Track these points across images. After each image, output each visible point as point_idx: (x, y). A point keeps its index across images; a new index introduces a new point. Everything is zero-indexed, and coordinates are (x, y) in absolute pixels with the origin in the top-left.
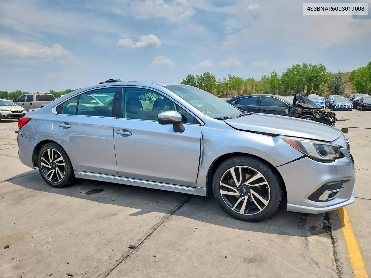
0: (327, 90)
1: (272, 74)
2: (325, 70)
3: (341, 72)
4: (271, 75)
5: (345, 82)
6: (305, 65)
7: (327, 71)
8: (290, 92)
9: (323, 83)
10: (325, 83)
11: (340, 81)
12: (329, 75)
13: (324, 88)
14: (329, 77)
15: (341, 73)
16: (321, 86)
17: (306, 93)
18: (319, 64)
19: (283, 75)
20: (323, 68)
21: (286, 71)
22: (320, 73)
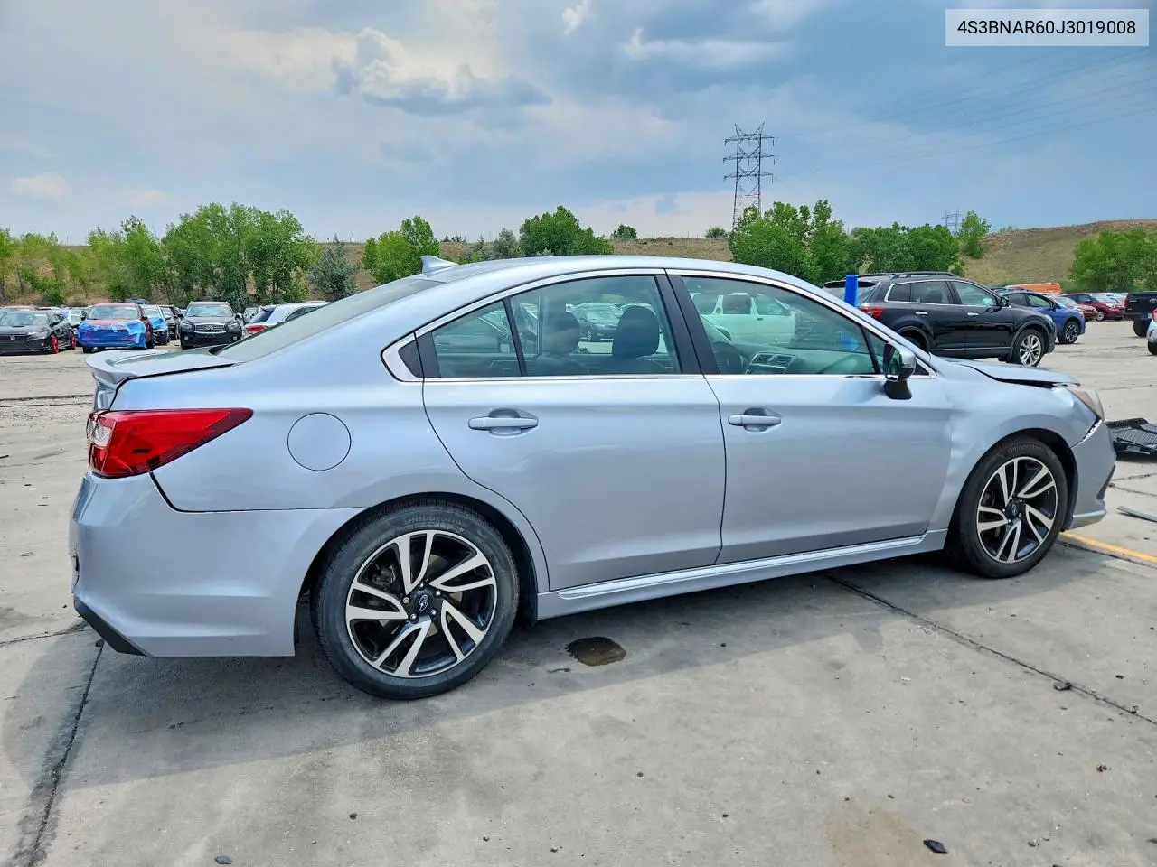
0: (311, 287)
1: (129, 226)
2: (298, 229)
3: (339, 240)
4: (127, 230)
5: (356, 269)
6: (238, 211)
7: (305, 234)
8: (204, 291)
9: (299, 268)
10: (305, 268)
11: (341, 266)
12: (311, 245)
13: (303, 282)
14: (313, 252)
15: (343, 244)
16: (293, 274)
17: (255, 295)
18: (279, 210)
19: (170, 234)
20: (291, 225)
21: (178, 223)
22: (288, 238)
